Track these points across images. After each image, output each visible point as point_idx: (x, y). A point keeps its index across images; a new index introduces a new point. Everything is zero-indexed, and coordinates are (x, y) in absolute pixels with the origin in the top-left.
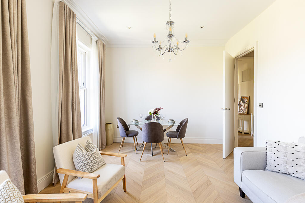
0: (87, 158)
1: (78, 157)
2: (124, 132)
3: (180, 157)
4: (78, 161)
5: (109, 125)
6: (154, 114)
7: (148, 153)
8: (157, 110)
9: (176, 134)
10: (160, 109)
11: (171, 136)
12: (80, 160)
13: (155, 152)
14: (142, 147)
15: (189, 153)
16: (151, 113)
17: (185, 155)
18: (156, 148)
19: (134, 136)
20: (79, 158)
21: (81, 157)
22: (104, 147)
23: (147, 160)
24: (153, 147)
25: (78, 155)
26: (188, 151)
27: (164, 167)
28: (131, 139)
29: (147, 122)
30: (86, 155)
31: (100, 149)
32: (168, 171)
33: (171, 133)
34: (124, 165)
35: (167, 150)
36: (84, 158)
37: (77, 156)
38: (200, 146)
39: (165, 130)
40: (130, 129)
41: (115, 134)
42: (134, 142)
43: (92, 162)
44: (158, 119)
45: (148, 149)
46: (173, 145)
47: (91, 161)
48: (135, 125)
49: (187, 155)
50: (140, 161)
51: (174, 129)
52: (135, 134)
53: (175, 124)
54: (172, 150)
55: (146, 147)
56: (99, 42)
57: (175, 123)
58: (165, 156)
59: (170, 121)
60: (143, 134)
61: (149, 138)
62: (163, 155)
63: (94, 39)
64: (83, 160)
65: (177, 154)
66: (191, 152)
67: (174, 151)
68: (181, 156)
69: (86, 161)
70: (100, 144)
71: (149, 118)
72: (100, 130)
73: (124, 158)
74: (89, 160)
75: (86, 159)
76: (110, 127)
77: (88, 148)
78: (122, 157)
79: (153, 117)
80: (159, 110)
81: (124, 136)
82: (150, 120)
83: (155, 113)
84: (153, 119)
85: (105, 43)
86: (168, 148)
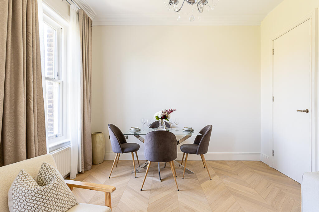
0: (34, 198)
1: (16, 198)
2: (118, 145)
3: (201, 182)
4: (14, 205)
5: (97, 135)
6: (162, 118)
7: (153, 177)
8: (166, 113)
9: (194, 147)
10: (171, 111)
11: (187, 150)
12: (19, 204)
13: (163, 174)
14: (145, 167)
15: (214, 175)
16: (157, 117)
17: (208, 179)
18: (165, 167)
19: (132, 152)
20: (18, 200)
21: (21, 197)
22: (89, 167)
23: (153, 187)
24: (162, 167)
25: (15, 193)
26: (212, 172)
27: (179, 199)
28: (127, 156)
29: (152, 130)
30: (33, 194)
31: (83, 171)
32: (186, 207)
33: (187, 146)
34: (110, 206)
35: (181, 171)
36: (27, 200)
37: (13, 196)
38: (227, 165)
39: (178, 143)
40: (128, 141)
41: (106, 148)
42: (132, 159)
43: (46, 205)
44: (168, 125)
45: (153, 171)
46: (190, 164)
47: (42, 204)
48: (135, 135)
49: (211, 180)
50: (141, 190)
51: (191, 140)
52: (135, 149)
53: (192, 134)
54: (188, 171)
55: (151, 166)
56: (81, 13)
57: (192, 131)
58: (180, 181)
59: (185, 129)
60: (146, 148)
61: (154, 155)
62: (176, 179)
63: (74, 9)
64: (25, 203)
65: (196, 177)
66: (217, 173)
67: (192, 173)
68: (203, 181)
69: (32, 205)
70: (82, 163)
71: (154, 125)
72: (83, 143)
73: (110, 193)
74: (39, 203)
75: (31, 201)
76: (99, 138)
77: (42, 177)
78: (107, 193)
79: (162, 124)
80: (170, 113)
81: (118, 151)
82: (157, 128)
83: (164, 117)
84: (160, 126)
85: (91, 18)
86: (182, 168)
